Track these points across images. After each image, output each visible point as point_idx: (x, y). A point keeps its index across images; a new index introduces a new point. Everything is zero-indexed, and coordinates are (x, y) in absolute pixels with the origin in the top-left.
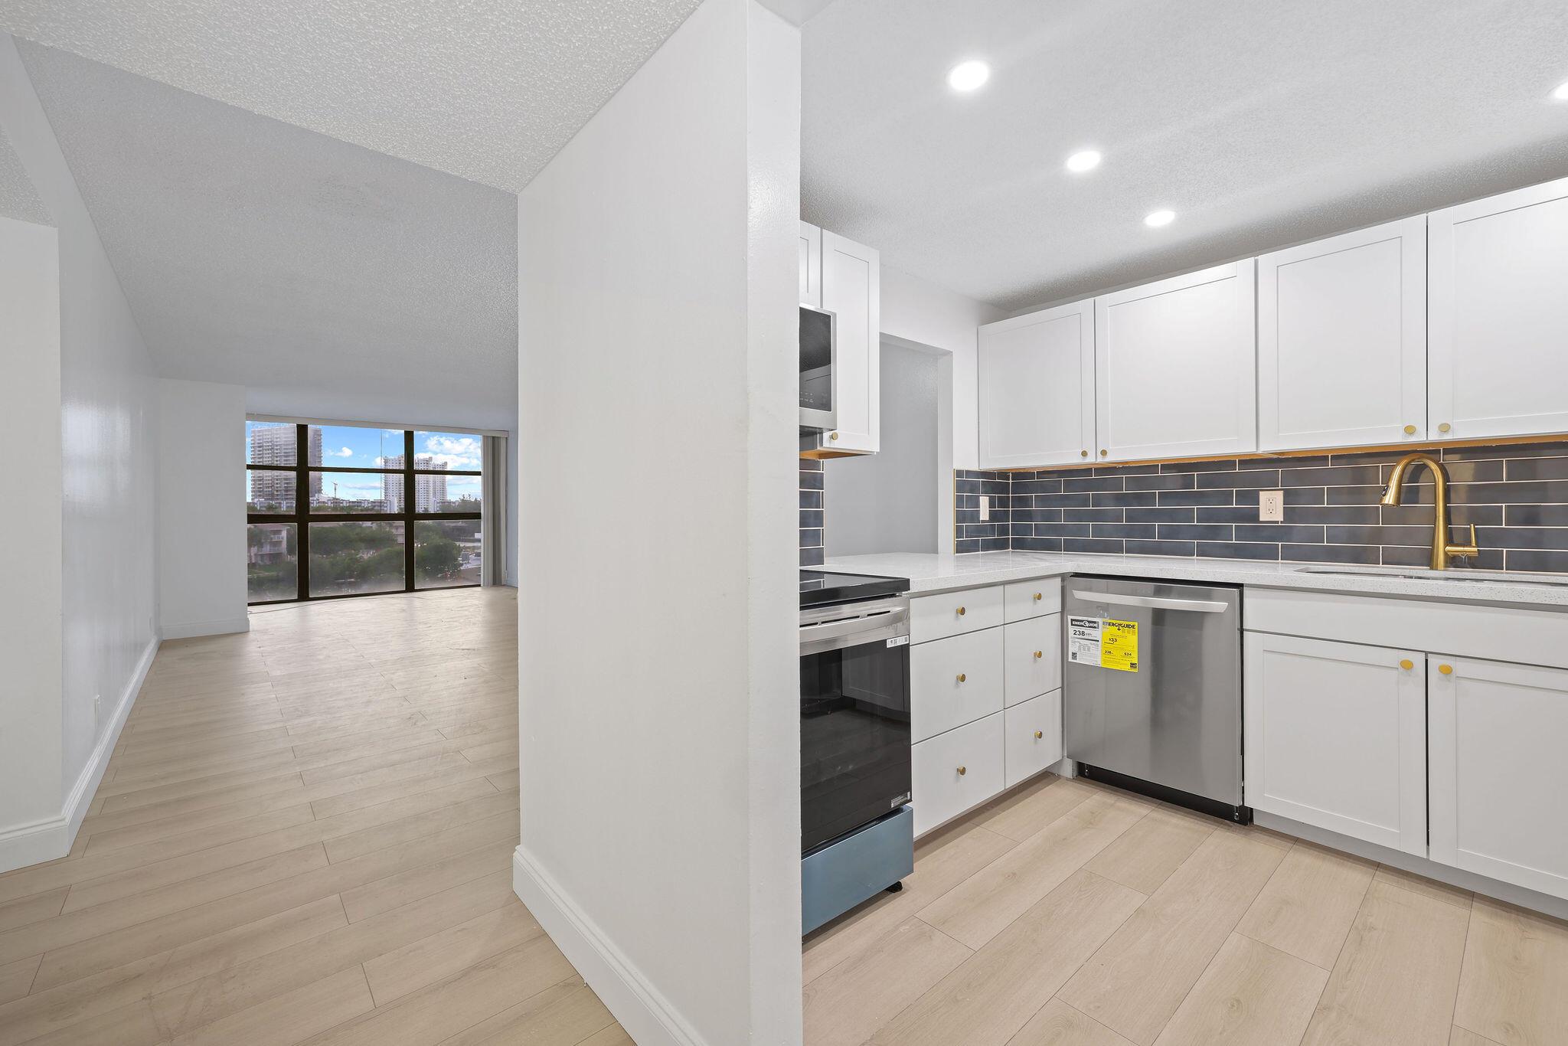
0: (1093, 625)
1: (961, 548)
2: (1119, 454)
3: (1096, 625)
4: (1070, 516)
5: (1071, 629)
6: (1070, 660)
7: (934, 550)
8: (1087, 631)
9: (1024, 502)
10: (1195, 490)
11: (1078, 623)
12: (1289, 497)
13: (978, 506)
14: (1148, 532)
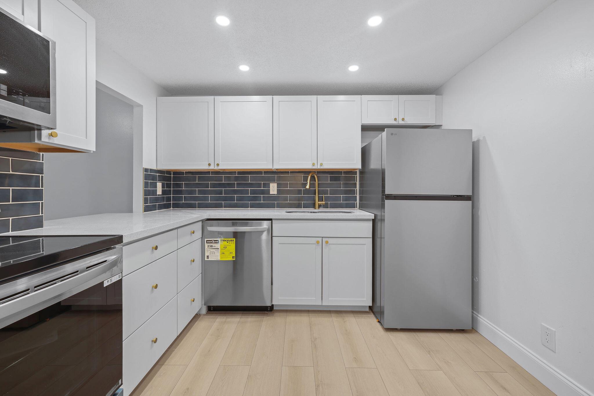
0: (216, 242)
1: (147, 209)
2: (225, 166)
3: (217, 242)
4: (200, 192)
5: (206, 245)
6: (206, 259)
7: (130, 211)
8: (213, 245)
9: (179, 186)
10: (249, 182)
11: (210, 242)
12: (279, 186)
13: (156, 187)
14: (232, 199)
